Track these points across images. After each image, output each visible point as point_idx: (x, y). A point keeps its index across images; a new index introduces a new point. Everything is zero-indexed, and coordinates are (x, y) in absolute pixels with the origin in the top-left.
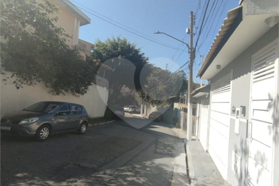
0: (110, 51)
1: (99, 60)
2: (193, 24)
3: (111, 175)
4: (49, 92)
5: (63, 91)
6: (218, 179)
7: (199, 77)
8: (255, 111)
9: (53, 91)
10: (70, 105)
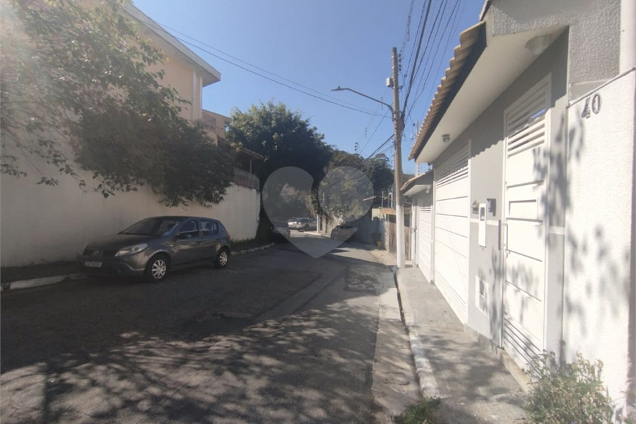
0: (258, 127)
1: (240, 143)
2: (397, 69)
3: (276, 328)
4: (160, 202)
5: (184, 198)
6: (453, 323)
7: (414, 160)
8: (512, 204)
9: (167, 200)
10: (198, 221)
